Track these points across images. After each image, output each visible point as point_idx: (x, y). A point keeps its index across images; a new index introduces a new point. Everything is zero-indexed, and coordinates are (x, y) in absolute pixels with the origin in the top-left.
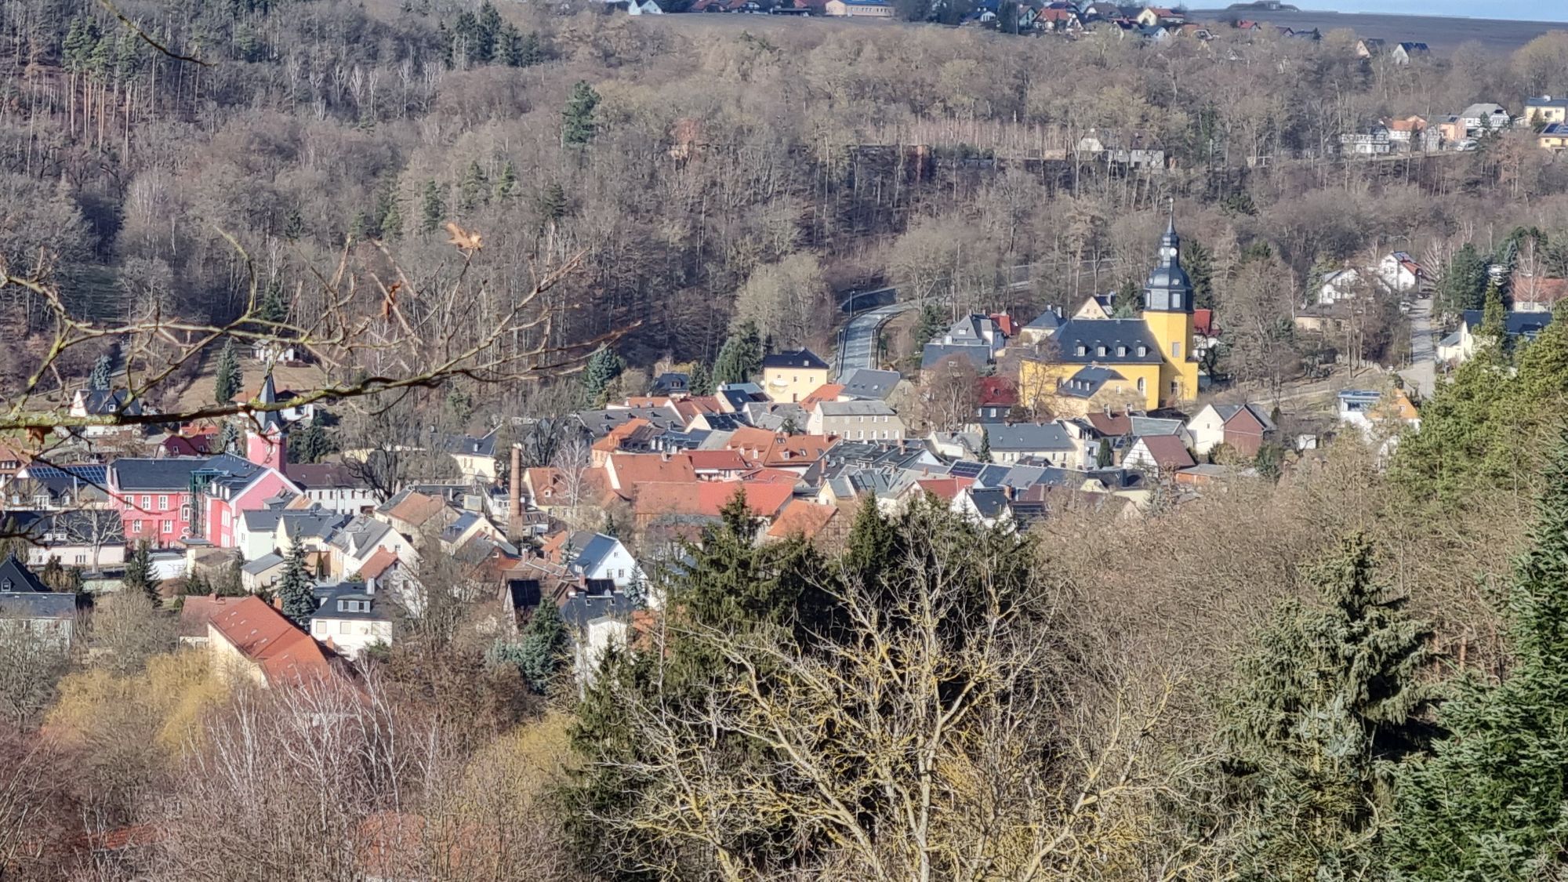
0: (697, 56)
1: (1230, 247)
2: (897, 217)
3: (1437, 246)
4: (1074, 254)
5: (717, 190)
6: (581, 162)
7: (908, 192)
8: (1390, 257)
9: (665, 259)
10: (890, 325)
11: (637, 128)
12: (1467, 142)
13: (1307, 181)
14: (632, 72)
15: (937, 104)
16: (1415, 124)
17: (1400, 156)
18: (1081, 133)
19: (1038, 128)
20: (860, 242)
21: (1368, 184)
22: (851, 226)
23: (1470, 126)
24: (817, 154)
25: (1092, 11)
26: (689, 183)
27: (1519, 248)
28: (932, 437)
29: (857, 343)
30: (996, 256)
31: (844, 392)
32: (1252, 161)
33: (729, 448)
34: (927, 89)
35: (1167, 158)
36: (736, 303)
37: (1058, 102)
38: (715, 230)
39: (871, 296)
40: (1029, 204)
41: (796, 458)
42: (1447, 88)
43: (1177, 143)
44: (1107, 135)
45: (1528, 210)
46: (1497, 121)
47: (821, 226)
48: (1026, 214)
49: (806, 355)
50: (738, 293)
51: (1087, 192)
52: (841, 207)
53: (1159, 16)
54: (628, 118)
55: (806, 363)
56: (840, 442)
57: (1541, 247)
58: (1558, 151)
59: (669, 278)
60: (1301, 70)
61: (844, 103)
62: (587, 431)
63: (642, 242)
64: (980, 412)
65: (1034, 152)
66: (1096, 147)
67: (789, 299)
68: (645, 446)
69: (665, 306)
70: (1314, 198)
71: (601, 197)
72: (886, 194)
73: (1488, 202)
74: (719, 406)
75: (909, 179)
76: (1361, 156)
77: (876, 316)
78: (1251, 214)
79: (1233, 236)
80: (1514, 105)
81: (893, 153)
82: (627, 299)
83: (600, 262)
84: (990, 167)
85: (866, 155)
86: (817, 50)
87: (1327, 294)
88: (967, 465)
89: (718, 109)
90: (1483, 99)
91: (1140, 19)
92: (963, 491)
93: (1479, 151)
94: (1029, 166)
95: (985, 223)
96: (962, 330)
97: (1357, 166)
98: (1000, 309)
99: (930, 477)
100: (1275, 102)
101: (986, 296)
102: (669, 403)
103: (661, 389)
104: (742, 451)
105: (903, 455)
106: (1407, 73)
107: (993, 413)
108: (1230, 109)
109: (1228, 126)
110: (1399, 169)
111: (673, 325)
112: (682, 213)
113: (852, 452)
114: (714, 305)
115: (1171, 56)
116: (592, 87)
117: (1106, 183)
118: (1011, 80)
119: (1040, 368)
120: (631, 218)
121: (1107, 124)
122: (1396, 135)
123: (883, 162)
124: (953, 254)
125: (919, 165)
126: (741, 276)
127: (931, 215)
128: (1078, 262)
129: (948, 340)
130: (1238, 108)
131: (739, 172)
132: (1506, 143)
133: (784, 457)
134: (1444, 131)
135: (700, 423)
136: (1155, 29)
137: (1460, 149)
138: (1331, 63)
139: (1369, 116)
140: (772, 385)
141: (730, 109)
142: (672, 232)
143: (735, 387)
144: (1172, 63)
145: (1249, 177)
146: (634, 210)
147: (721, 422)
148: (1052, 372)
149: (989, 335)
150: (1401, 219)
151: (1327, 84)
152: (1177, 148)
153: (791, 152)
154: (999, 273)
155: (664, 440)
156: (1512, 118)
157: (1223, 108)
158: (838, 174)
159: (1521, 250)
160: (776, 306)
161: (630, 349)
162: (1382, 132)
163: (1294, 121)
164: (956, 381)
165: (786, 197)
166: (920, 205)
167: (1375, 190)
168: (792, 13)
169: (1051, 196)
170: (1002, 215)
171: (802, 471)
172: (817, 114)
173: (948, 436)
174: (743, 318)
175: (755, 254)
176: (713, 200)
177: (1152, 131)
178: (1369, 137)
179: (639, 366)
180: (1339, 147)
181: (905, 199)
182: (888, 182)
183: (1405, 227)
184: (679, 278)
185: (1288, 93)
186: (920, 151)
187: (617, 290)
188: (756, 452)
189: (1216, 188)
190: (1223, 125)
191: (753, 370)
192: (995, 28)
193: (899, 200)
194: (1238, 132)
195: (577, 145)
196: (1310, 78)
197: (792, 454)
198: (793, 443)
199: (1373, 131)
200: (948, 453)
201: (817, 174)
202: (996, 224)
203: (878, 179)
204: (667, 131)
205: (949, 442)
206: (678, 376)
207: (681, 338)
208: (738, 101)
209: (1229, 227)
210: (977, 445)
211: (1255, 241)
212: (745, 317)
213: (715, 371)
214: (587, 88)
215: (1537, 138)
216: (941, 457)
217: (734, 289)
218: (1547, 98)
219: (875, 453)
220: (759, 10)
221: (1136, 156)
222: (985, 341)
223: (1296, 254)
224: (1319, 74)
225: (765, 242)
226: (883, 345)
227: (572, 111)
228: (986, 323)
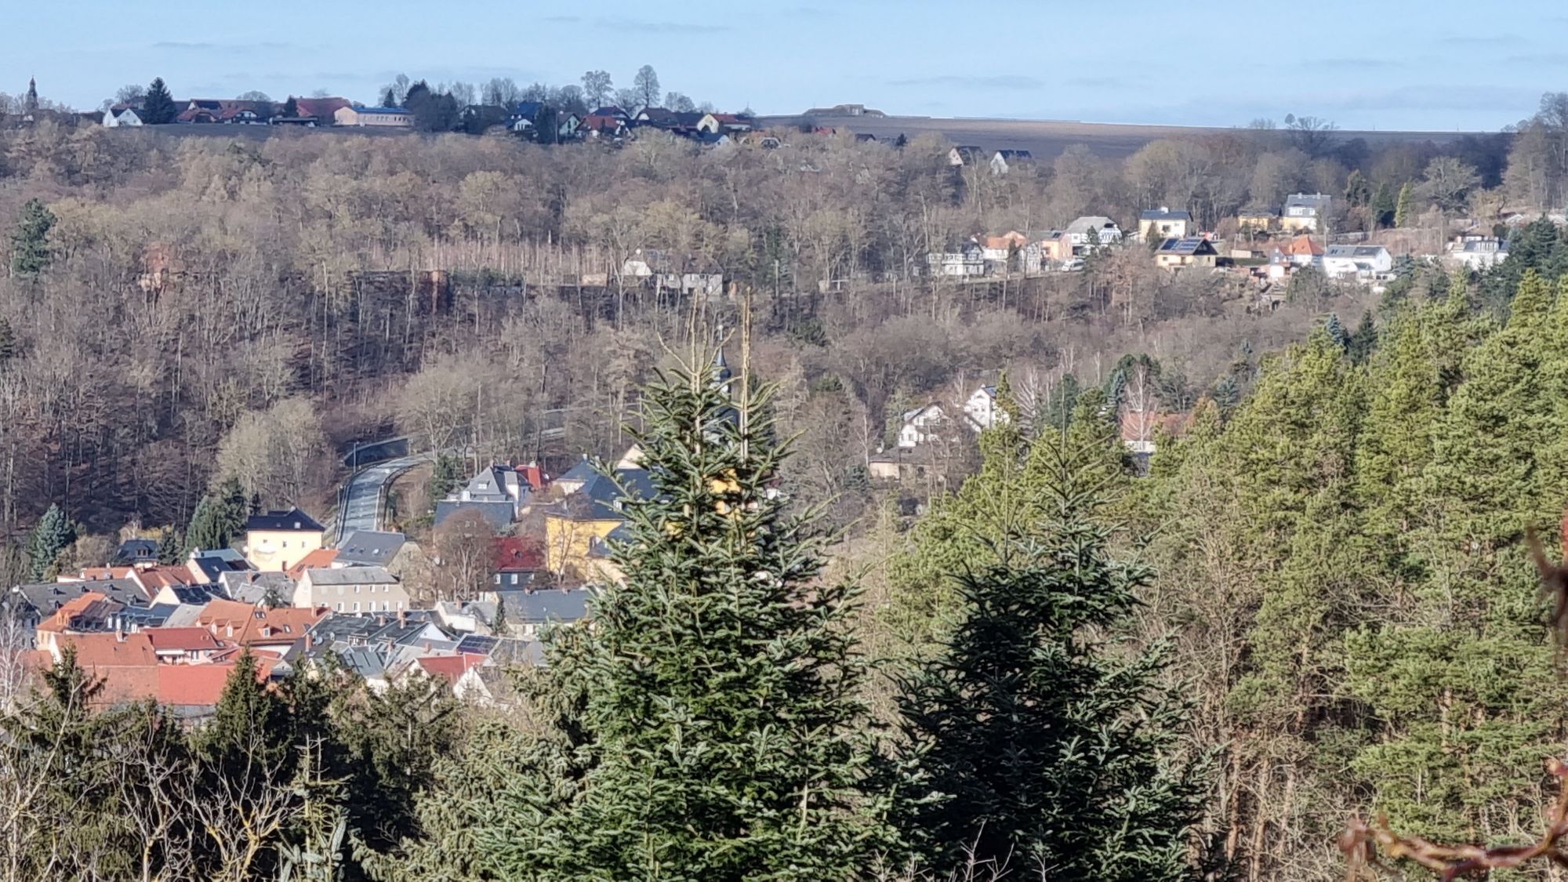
0: (178, 171)
1: (795, 384)
2: (409, 355)
3: (1032, 378)
4: (616, 394)
5: (195, 325)
6: (35, 294)
7: (422, 326)
8: (980, 392)
9: (133, 407)
10: (402, 480)
11: (103, 255)
12: (1073, 261)
13: (887, 307)
14: (99, 191)
15: (456, 222)
16: (1013, 242)
17: (996, 278)
18: (624, 254)
19: (575, 250)
20: (365, 384)
21: (957, 310)
22: (354, 365)
23: (1077, 242)
24: (314, 283)
25: (644, 117)
26: (164, 317)
27: (1126, 379)
28: (439, 607)
29: (362, 501)
30: (524, 397)
31: (340, 557)
32: (824, 286)
33: (199, 625)
34: (445, 206)
35: (725, 283)
36: (218, 457)
37: (598, 219)
38: (193, 372)
39: (379, 447)
40: (564, 337)
41: (278, 635)
42: (1050, 199)
43: (734, 266)
44: (655, 258)
45: (1141, 337)
46: (1106, 236)
47: (320, 367)
48: (561, 349)
49: (297, 516)
50: (220, 444)
51: (631, 323)
52: (342, 343)
53: (721, 123)
54: (90, 242)
55: (298, 525)
56: (329, 615)
57: (1153, 378)
58: (1177, 270)
59: (138, 428)
60: (881, 180)
61: (347, 222)
62: (30, 608)
63: (105, 387)
64: (499, 577)
65: (569, 277)
66: (643, 270)
67: (279, 450)
68: (100, 625)
69: (134, 463)
70: (895, 326)
71: (57, 334)
72: (397, 329)
73: (1095, 328)
74: (191, 577)
75: (422, 310)
76: (951, 278)
77: (384, 471)
78: (823, 345)
79: (798, 371)
80: (1127, 220)
81: (404, 280)
82: (89, 455)
83: (56, 412)
84: (518, 295)
85: (371, 283)
86: (317, 163)
87: (908, 437)
88: (481, 639)
89: (198, 230)
90: (1091, 211)
91: (700, 126)
92: (471, 669)
93: (1086, 271)
94: (564, 293)
95: (513, 360)
96: (482, 484)
97: (946, 289)
98: (529, 460)
99: (432, 654)
100: (850, 218)
101: (513, 445)
102: (131, 574)
103: (125, 559)
104: (214, 629)
105: (405, 629)
106: (1004, 183)
107: (515, 579)
108: (798, 225)
109: (797, 247)
110: (995, 293)
111: (144, 484)
112: (153, 351)
113: (344, 627)
114: (192, 460)
115: (728, 164)
116: (47, 206)
117: (655, 312)
118: (544, 195)
119: (567, 524)
120: (91, 359)
121: (656, 243)
122: (990, 254)
123: (393, 290)
124: (473, 397)
125: (435, 294)
126: (223, 426)
127: (449, 352)
128: (620, 404)
129: (466, 496)
130: (807, 224)
131: (220, 304)
132: (1118, 261)
133: (264, 634)
134: (1047, 249)
135: (167, 596)
136: (715, 138)
137: (1065, 268)
138: (918, 172)
139: (960, 232)
140: (256, 552)
141: (210, 230)
142: (142, 375)
143: (209, 554)
144: (731, 173)
145: (822, 304)
146: (98, 351)
147: (192, 594)
148: (581, 529)
149: (513, 489)
150: (995, 349)
151: (912, 197)
152: (737, 272)
153: (282, 280)
154: (527, 419)
155: (123, 617)
156: (1125, 234)
157: (792, 225)
158: (340, 304)
159: (1129, 381)
160: (265, 460)
161: (92, 513)
162: (976, 250)
163: (874, 239)
164: (466, 542)
165: (278, 334)
166: (435, 341)
167: (966, 317)
168: (295, 122)
169: (589, 328)
170: (531, 351)
171: (284, 650)
172: (313, 236)
173: (458, 606)
174: (226, 474)
175: (240, 401)
176: (191, 337)
177: (707, 251)
178: (960, 256)
179: (103, 533)
180: (925, 268)
181: (417, 334)
182: (398, 313)
183: (1000, 357)
184: (150, 429)
185: (866, 207)
186: (435, 277)
187: (76, 444)
188: (230, 629)
189: (783, 317)
190: (791, 245)
191: (235, 535)
192: (531, 139)
193: (412, 335)
194: (807, 252)
195: (29, 275)
196: (892, 190)
197: (273, 631)
198: (275, 617)
199: (964, 250)
200: (457, 626)
201: (313, 308)
202: (525, 363)
203: (385, 312)
204: (136, 257)
205: (460, 613)
206: (145, 542)
207: (152, 499)
208: (222, 221)
209: (794, 360)
210: (491, 615)
211: (825, 376)
212: (228, 473)
213: (188, 537)
214: (40, 208)
215: (1153, 256)
216: (450, 632)
217: (215, 441)
218: (1165, 210)
219: (370, 628)
220: (256, 120)
221: (690, 281)
222: (509, 496)
223: (872, 392)
224: (900, 186)
225: (253, 385)
226: (392, 503)
227: (23, 235)
228: (510, 476)
